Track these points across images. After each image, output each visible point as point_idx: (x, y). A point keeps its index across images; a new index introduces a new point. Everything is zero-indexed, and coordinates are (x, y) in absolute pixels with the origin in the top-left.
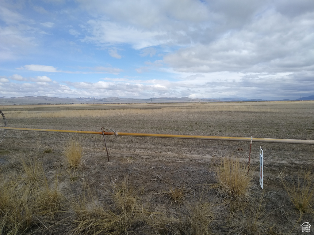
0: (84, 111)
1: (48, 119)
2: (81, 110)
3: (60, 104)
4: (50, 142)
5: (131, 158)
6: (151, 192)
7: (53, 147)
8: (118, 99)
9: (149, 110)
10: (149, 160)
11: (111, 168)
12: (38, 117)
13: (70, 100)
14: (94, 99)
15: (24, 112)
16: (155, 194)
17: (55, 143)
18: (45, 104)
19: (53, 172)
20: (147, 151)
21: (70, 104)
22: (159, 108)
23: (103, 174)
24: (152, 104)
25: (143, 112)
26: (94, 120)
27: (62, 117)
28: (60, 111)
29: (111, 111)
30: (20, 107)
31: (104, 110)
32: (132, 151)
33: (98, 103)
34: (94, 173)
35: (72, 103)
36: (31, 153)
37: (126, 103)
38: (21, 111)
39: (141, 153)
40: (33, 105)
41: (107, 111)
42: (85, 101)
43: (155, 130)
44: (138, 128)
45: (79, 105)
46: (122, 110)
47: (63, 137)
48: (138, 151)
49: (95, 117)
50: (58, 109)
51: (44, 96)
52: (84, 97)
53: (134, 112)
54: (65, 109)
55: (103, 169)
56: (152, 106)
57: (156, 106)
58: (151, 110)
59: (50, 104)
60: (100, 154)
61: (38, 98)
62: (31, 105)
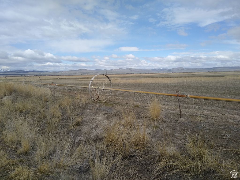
0: (158, 78)
1: (134, 84)
2: (155, 78)
3: (140, 74)
4: (137, 100)
5: (200, 117)
6: (221, 148)
7: (139, 104)
8: (183, 69)
9: (213, 78)
10: (217, 120)
11: (183, 123)
12: (128, 82)
13: (147, 70)
14: (164, 70)
15: (118, 79)
16: (224, 150)
17: (140, 101)
18: (130, 74)
19: (141, 121)
20: (214, 113)
21: (147, 73)
22: (222, 76)
23: (177, 127)
24: (214, 73)
25: (206, 79)
26: (165, 85)
27: (143, 82)
28: (141, 79)
29: (178, 78)
30: (116, 76)
31: (173, 78)
32: (200, 111)
33: (167, 72)
34: (170, 126)
35: (148, 73)
36: (126, 107)
37: (190, 72)
38: (117, 79)
39: (208, 113)
40: (123, 74)
41: (176, 79)
42: (157, 71)
43: (220, 95)
44: (203, 92)
45: (153, 74)
46: (187, 78)
47: (145, 97)
48: (205, 112)
49: (166, 83)
50: (139, 77)
51: (130, 68)
52: (157, 68)
53: (198, 79)
54: (144, 77)
55: (177, 123)
56: (214, 74)
57: (218, 74)
58: (214, 78)
59: (133, 74)
60: (174, 112)
61: (126, 70)
62: (122, 74)
